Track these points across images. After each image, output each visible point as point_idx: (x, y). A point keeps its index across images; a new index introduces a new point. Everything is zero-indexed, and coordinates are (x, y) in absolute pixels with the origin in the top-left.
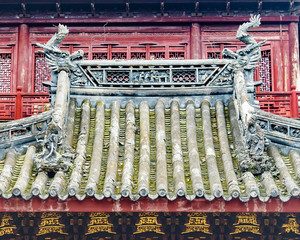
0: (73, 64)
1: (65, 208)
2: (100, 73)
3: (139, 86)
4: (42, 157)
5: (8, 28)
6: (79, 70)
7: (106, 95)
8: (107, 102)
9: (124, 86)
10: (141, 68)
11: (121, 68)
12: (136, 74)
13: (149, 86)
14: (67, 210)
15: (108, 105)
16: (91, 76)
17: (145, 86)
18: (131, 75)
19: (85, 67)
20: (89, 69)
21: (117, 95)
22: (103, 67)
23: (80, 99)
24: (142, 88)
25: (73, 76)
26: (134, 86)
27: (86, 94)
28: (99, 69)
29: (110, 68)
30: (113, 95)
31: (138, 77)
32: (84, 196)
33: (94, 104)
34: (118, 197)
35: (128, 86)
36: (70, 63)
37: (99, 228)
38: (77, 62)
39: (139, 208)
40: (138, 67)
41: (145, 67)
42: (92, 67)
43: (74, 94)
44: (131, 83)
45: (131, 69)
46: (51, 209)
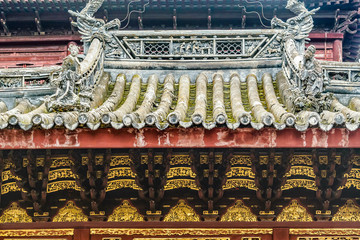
0: (108, 34)
1: (74, 142)
2: (137, 45)
3: (179, 58)
4: (56, 98)
5: (57, 47)
6: (114, 41)
7: (143, 68)
8: (144, 76)
9: (163, 58)
10: (182, 38)
11: (160, 39)
12: (177, 45)
13: (191, 58)
14: (77, 145)
15: (145, 80)
16: (127, 47)
17: (186, 58)
18: (171, 46)
19: (121, 38)
20: (125, 39)
21: (155, 68)
22: (140, 37)
23: (114, 73)
24: (182, 60)
25: (107, 48)
26: (174, 58)
27: (122, 68)
28: (137, 39)
29: (148, 39)
30: (150, 68)
31: (179, 49)
32: (98, 125)
33: (130, 79)
34: (141, 125)
35: (168, 58)
36: (104, 32)
37: (122, 184)
38: (112, 32)
39: (168, 143)
40: (179, 37)
41: (186, 37)
42: (129, 37)
43: (109, 67)
44: (171, 55)
45: (172, 39)
46: (57, 145)
